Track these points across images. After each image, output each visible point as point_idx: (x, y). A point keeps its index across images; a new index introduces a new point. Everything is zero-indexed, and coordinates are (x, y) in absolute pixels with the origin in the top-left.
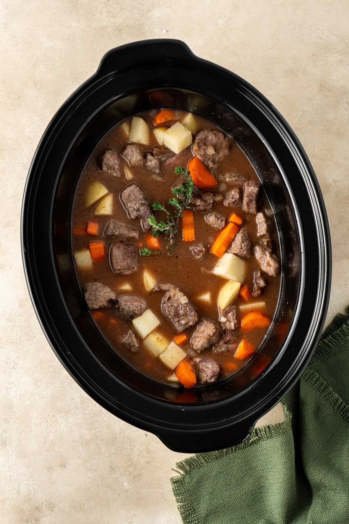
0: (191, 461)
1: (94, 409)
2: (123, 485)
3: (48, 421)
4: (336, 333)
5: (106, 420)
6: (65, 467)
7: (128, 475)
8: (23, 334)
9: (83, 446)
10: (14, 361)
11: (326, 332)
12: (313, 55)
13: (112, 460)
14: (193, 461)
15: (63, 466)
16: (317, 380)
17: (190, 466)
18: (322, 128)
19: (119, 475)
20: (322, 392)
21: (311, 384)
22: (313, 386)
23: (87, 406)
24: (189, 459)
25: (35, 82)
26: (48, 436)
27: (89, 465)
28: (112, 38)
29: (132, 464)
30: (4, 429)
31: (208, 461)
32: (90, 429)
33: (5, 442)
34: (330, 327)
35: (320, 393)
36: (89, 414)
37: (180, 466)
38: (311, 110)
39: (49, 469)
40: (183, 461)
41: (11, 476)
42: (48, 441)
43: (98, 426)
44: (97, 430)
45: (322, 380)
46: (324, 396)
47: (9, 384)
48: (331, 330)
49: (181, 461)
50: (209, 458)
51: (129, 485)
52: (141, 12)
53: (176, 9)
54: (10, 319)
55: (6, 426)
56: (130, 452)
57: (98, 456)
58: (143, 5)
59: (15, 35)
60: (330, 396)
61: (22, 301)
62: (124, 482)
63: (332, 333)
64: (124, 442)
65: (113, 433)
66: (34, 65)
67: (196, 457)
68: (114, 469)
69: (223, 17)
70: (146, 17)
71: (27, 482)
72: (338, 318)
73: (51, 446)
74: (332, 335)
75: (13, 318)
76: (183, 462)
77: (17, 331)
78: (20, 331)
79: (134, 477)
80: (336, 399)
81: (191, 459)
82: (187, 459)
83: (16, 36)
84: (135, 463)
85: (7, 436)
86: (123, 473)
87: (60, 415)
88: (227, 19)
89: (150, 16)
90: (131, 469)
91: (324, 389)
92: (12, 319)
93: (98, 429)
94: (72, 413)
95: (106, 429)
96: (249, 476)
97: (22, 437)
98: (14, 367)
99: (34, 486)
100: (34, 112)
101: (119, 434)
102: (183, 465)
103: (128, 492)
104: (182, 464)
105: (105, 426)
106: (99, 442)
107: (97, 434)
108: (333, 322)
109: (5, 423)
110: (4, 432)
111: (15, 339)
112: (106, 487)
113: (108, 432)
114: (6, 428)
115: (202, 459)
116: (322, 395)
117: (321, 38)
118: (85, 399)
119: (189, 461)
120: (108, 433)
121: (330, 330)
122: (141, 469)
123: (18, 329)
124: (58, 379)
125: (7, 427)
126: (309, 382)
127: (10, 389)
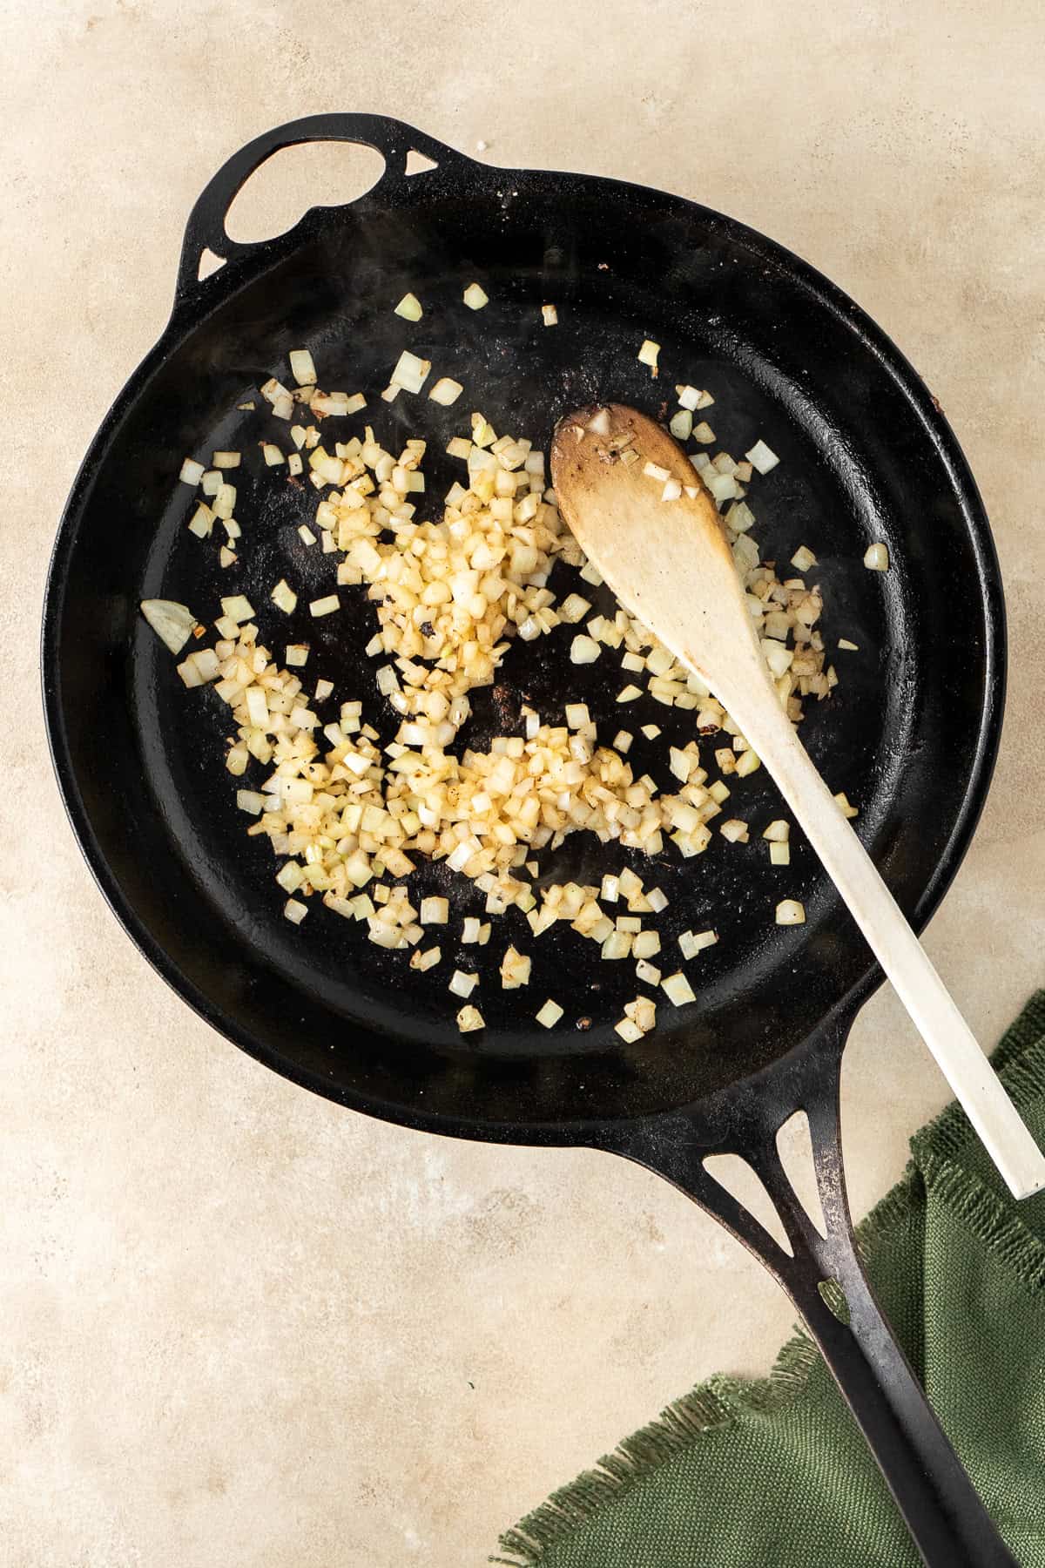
0: (540, 1520)
1: (304, 1309)
2: (404, 1538)
3: (165, 1352)
4: (1031, 1054)
5: (345, 1343)
6: (224, 1491)
7: (417, 1506)
8: (80, 1087)
9: (275, 1423)
10: (55, 1173)
11: (1002, 1047)
12: (940, 202)
13: (365, 1464)
14: (547, 1520)
15: (217, 1485)
16: (978, 1197)
17: (541, 1536)
18: (975, 426)
19: (388, 1508)
20: (993, 1233)
21: (960, 1210)
22: (965, 1217)
23: (284, 1302)
24: (533, 1518)
25: (87, 318)
26: (168, 1397)
27: (295, 1479)
28: (320, 173)
29: (427, 1473)
30: (32, 1382)
31: (592, 1508)
32: (296, 1370)
33: (39, 1420)
34: (1013, 1033)
35: (988, 1238)
36: (290, 1325)
37: (512, 1544)
38: (936, 372)
39: (176, 1497)
40: (516, 1526)
41: (59, 1522)
42: (169, 1414)
43: (318, 1362)
44: (318, 1374)
45: (993, 1196)
46: (998, 1245)
47: (44, 1242)
48: (1018, 1044)
49: (510, 1526)
50: (594, 1501)
51: (420, 1538)
52: (407, 90)
53: (512, 74)
54: (40, 1045)
55: (39, 1372)
56: (422, 1438)
57: (323, 1454)
58: (411, 68)
59: (22, 173)
60: (1018, 1247)
61: (72, 990)
62: (405, 1528)
63: (1019, 1052)
64: (401, 1407)
65: (366, 1380)
66: (85, 265)
67: (554, 1506)
68: (373, 1490)
69: (657, 96)
70: (421, 105)
71: (110, 1541)
72: (1037, 1007)
73: (180, 1427)
74: (1020, 1057)
75: (48, 1043)
76: (519, 1531)
77: (62, 1080)
78: (70, 1080)
79: (435, 1513)
80: (1036, 1255)
81: (541, 1516)
82: (529, 1516)
83: (25, 178)
84: (436, 1470)
85: (43, 1403)
86: (402, 1501)
87: (200, 1332)
88: (669, 101)
89: (434, 101)
90: (425, 1489)
91: (999, 1227)
92: (44, 1044)
93: (320, 1371)
94: (240, 1326)
95: (345, 1368)
96: (726, 1524)
97: (88, 1401)
98: (55, 1189)
99: (132, 1550)
100: (87, 407)
101: (385, 1384)
102: (521, 1539)
103: (417, 1557)
104: (515, 1535)
105: (341, 1360)
106: (325, 1409)
107: (318, 1385)
108: (1024, 1018)
109: (34, 1362)
110: (33, 1389)
111: (58, 1105)
112: (352, 1547)
113: (351, 1377)
114: (38, 1378)
115: (575, 1508)
116: (992, 1243)
117: (961, 150)
118: (276, 1280)
119: (536, 1520)
120: (351, 1382)
121: (1013, 1044)
122: (455, 1488)
123: (64, 1074)
124: (191, 1222)
125: (42, 1375)
126: (954, 1205)
127: (47, 1258)
